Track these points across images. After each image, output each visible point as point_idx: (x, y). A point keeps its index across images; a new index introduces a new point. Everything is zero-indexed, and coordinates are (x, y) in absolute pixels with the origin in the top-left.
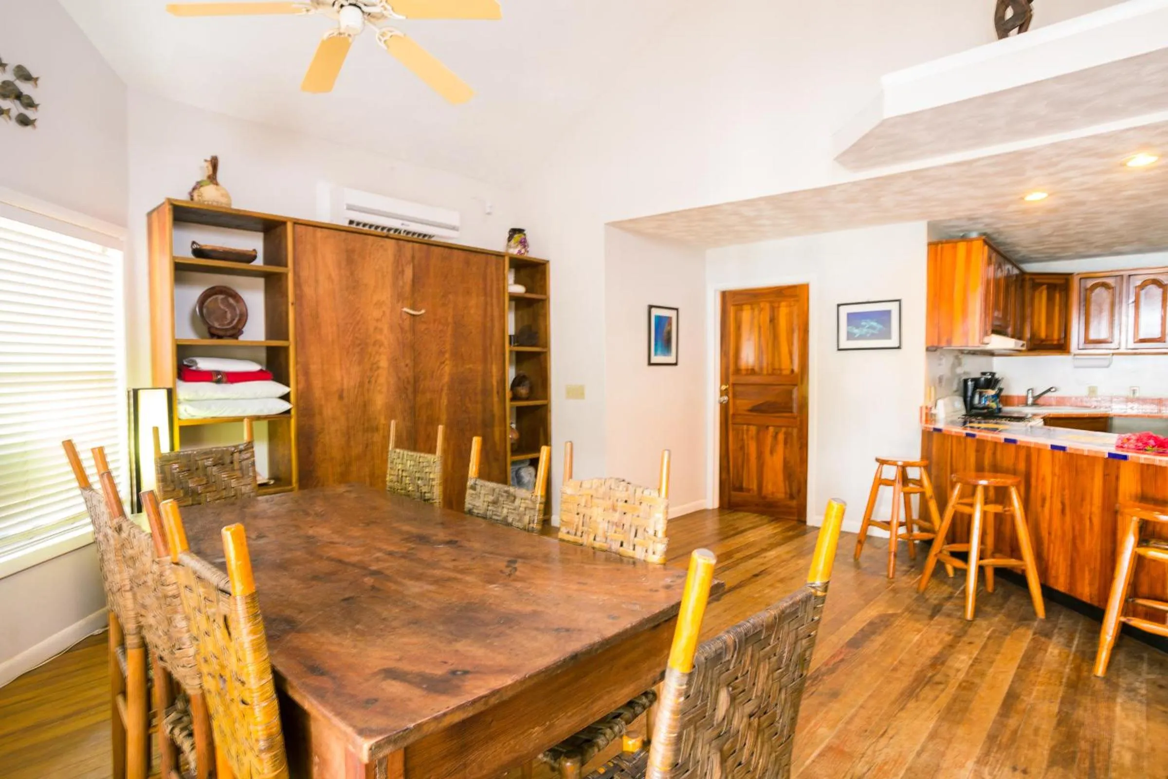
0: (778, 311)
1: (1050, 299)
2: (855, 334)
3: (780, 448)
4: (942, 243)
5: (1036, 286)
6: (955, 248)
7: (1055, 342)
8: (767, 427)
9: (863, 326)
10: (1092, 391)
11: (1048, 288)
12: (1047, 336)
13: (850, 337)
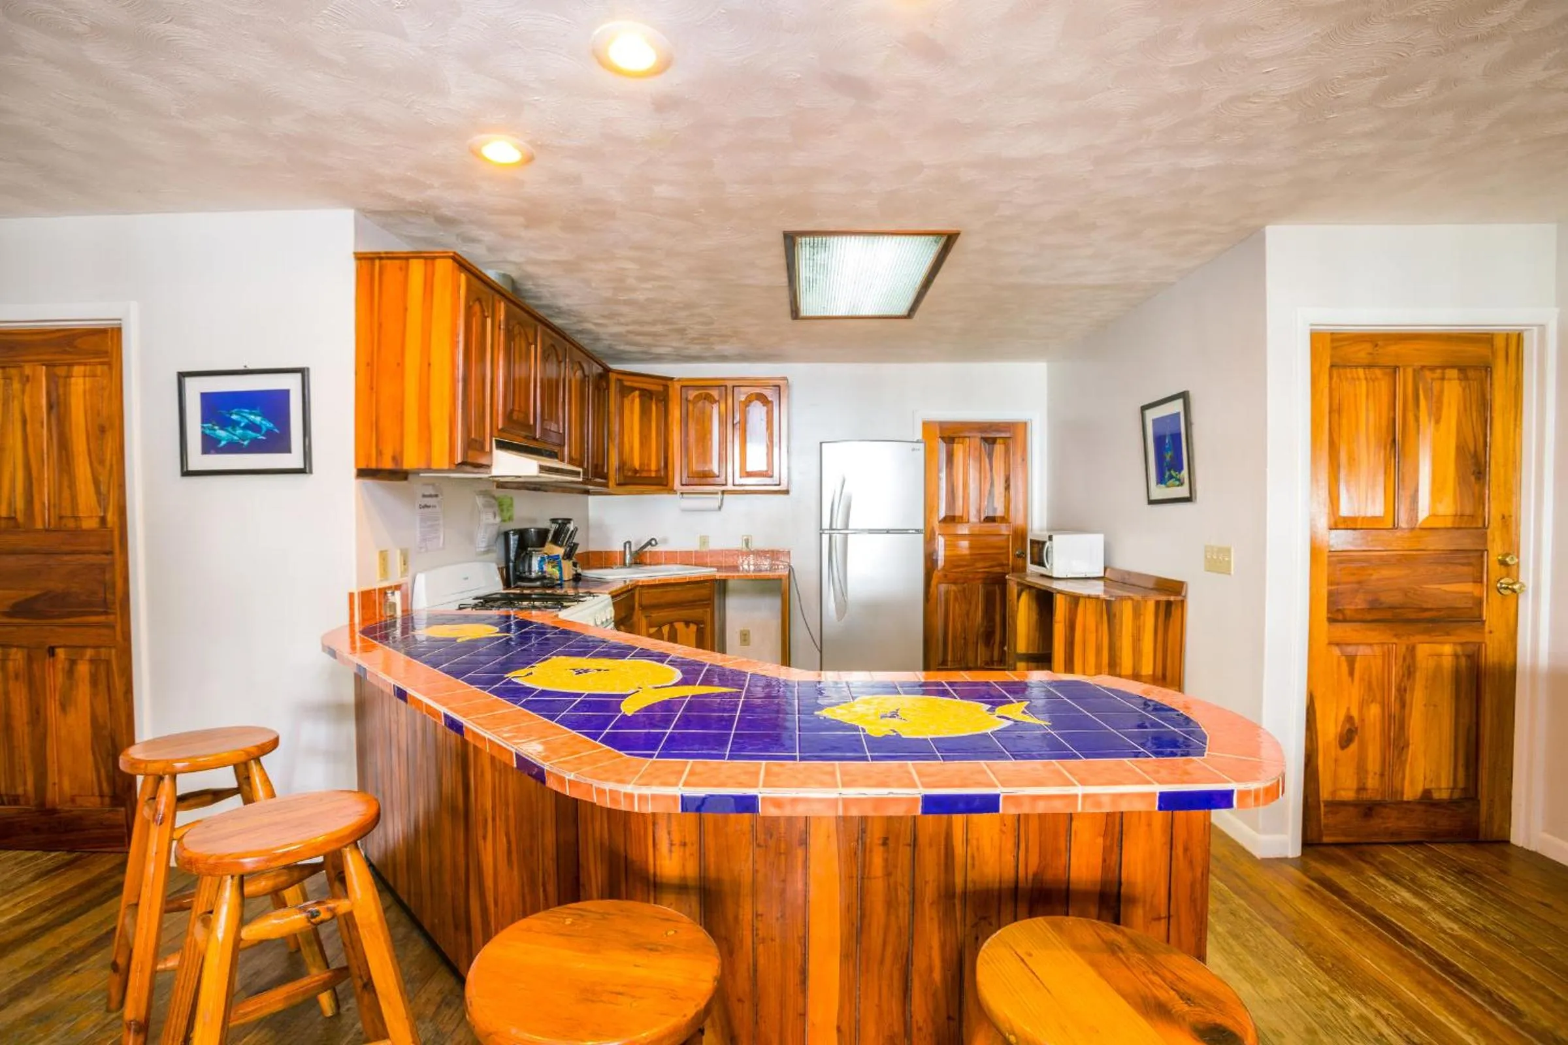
0: (66, 385)
1: (645, 412)
2: (219, 441)
3: (83, 692)
4: (381, 258)
5: (625, 391)
6: (405, 271)
7: (653, 474)
8: (52, 651)
9: (235, 424)
10: (704, 540)
11: (641, 396)
12: (641, 465)
13: (210, 445)
